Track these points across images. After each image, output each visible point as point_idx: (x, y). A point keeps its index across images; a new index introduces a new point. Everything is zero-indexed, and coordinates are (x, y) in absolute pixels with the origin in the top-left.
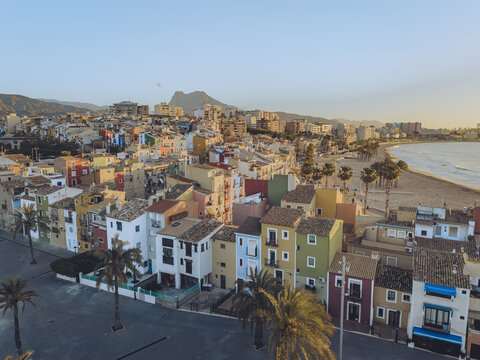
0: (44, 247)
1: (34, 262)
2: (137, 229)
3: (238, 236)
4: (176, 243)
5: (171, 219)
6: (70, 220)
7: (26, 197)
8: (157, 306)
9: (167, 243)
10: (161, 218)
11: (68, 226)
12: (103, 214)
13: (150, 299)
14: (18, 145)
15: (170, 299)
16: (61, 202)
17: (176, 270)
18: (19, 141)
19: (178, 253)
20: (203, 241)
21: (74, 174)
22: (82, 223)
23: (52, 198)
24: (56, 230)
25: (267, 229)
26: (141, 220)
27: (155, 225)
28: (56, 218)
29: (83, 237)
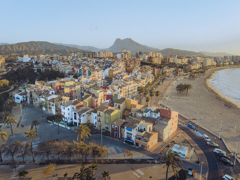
0: (46, 113)
1: (43, 117)
2: (68, 109)
3: (92, 113)
4: (77, 114)
5: (77, 107)
6: (53, 105)
7: (42, 97)
8: (70, 130)
9: (75, 114)
10: (75, 107)
11: (53, 107)
12: (61, 104)
13: (69, 128)
14: (44, 70)
15: (73, 128)
16: (51, 100)
17: (77, 121)
18: (44, 68)
19: (78, 117)
20: (84, 114)
21: (58, 88)
22: (56, 107)
23: (49, 98)
24: (50, 108)
25: (98, 112)
26: (70, 107)
27: (73, 108)
28: (50, 104)
29: (56, 111)
